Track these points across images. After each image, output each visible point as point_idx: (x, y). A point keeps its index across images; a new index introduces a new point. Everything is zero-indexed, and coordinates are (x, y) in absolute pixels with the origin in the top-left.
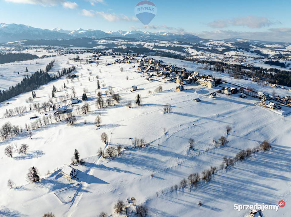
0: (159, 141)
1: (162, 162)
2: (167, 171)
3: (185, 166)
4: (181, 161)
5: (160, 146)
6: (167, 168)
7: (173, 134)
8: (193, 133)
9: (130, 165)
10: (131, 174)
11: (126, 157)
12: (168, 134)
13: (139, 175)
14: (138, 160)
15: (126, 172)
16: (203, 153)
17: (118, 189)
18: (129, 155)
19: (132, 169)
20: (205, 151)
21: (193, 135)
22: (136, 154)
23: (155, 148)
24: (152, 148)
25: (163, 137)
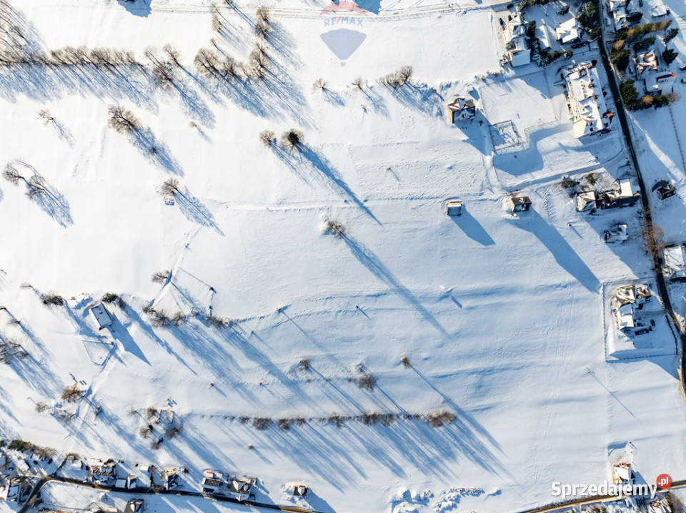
0: (259, 323)
1: (239, 369)
2: (237, 386)
3: (269, 391)
4: (271, 379)
5: (253, 335)
6: (240, 382)
7: (294, 318)
8: (337, 329)
9: (189, 351)
10: (185, 367)
11: (188, 331)
12: (285, 311)
13: (194, 373)
14: (203, 347)
15: (179, 358)
16: (319, 381)
17: (160, 379)
18: (195, 329)
19: (190, 358)
20: (324, 379)
21: (332, 337)
22: (206, 334)
23: (243, 335)
24: (237, 333)
25: (270, 317)
